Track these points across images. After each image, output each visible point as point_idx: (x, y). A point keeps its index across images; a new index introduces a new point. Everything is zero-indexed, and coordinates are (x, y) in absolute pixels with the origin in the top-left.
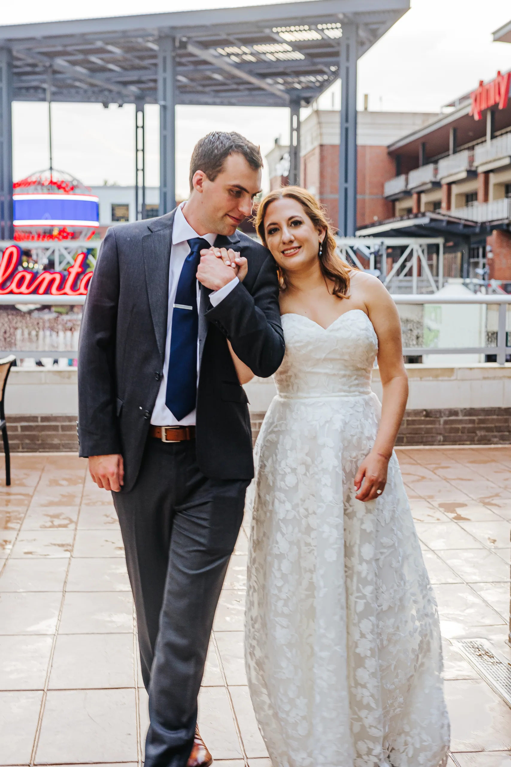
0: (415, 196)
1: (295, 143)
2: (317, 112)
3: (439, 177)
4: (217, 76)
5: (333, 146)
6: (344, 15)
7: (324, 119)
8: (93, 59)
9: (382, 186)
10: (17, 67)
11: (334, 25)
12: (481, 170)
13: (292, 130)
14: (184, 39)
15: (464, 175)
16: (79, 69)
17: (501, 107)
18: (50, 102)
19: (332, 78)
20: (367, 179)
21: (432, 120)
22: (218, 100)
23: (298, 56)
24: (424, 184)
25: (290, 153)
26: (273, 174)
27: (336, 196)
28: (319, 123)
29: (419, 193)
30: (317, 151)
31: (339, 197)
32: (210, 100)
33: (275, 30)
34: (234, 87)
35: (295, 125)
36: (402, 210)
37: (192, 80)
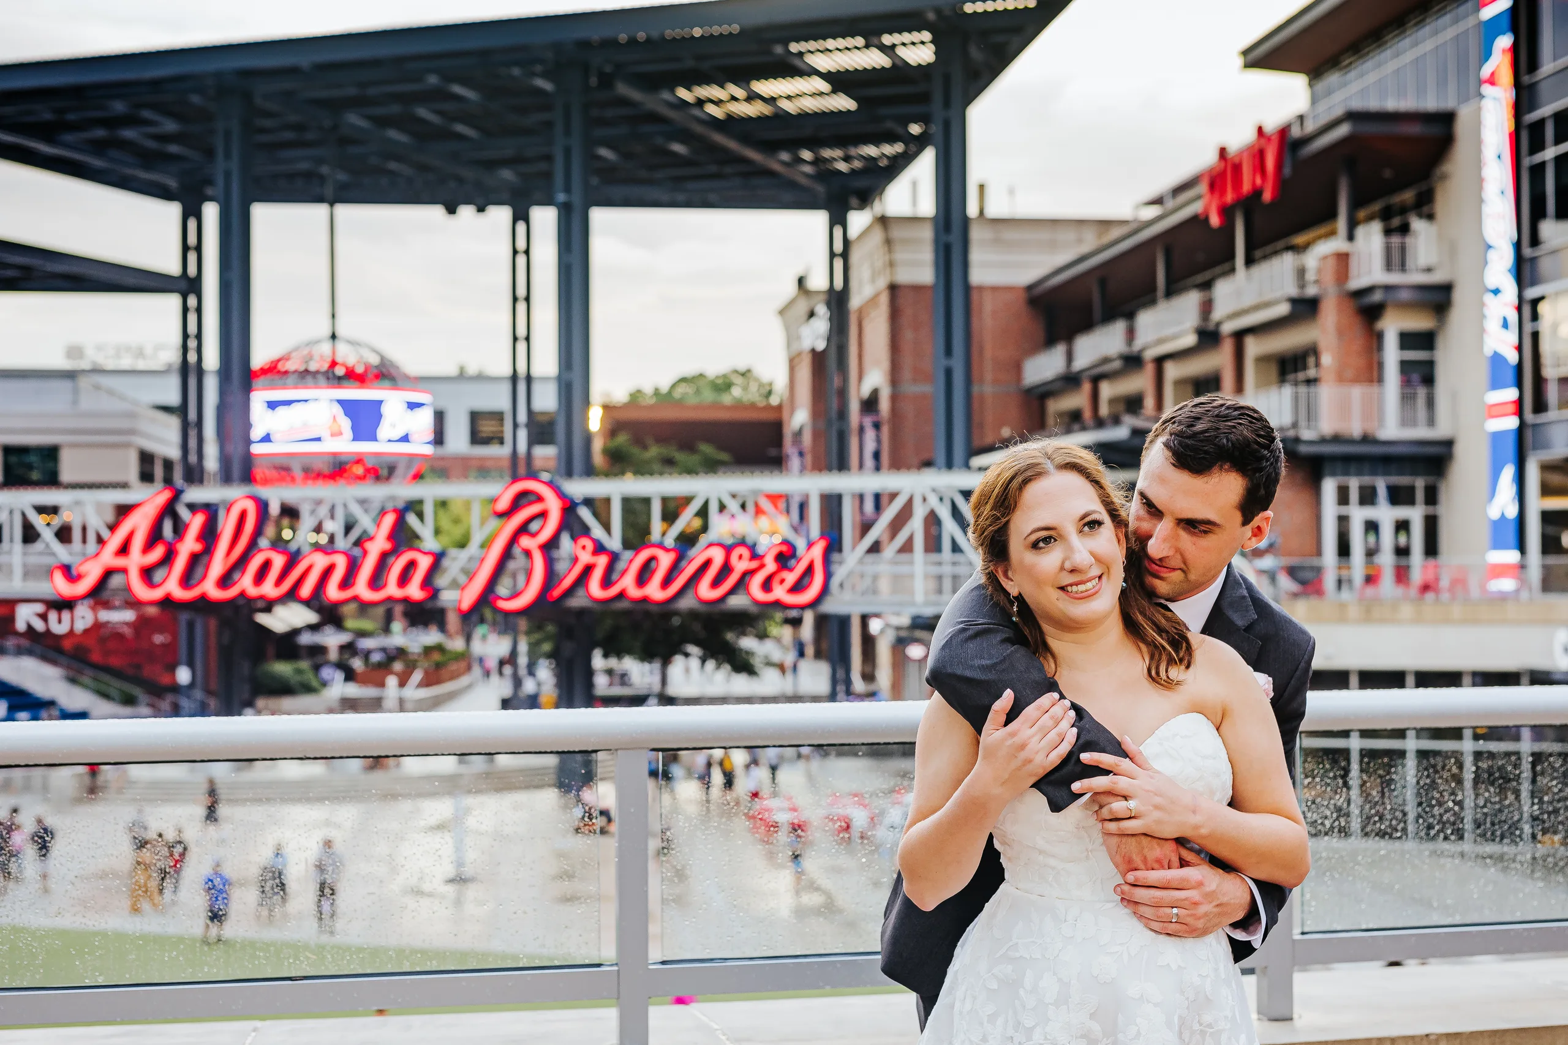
0: (1087, 387)
1: (839, 284)
2: (883, 221)
3: (1138, 344)
4: (678, 148)
5: (917, 289)
6: (938, 11)
7: (896, 233)
8: (422, 112)
9: (1017, 368)
10: (263, 131)
11: (916, 36)
12: (1228, 328)
13: (832, 255)
14: (608, 69)
15: (1190, 340)
16: (393, 134)
17: (1267, 196)
18: (332, 204)
19: (913, 148)
20: (988, 353)
21: (1115, 233)
22: (681, 197)
23: (844, 103)
24: (1106, 360)
25: (829, 304)
26: (796, 347)
27: (925, 388)
28: (888, 242)
29: (1096, 380)
30: (884, 299)
31: (933, 389)
32: (665, 197)
33: (794, 47)
34: (713, 169)
35: (838, 247)
36: (1061, 414)
37: (627, 156)
